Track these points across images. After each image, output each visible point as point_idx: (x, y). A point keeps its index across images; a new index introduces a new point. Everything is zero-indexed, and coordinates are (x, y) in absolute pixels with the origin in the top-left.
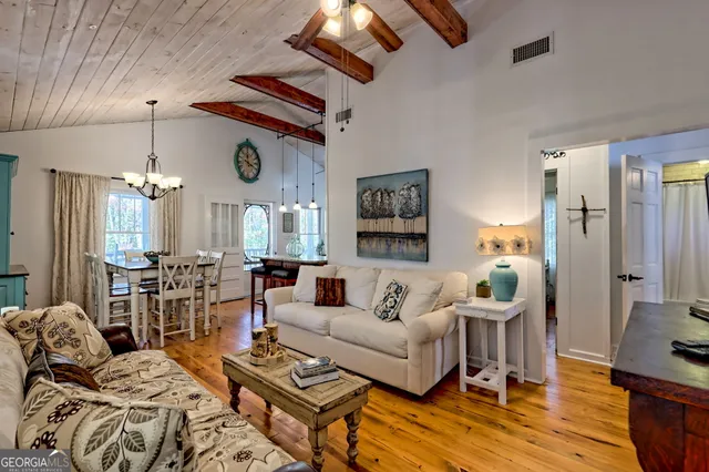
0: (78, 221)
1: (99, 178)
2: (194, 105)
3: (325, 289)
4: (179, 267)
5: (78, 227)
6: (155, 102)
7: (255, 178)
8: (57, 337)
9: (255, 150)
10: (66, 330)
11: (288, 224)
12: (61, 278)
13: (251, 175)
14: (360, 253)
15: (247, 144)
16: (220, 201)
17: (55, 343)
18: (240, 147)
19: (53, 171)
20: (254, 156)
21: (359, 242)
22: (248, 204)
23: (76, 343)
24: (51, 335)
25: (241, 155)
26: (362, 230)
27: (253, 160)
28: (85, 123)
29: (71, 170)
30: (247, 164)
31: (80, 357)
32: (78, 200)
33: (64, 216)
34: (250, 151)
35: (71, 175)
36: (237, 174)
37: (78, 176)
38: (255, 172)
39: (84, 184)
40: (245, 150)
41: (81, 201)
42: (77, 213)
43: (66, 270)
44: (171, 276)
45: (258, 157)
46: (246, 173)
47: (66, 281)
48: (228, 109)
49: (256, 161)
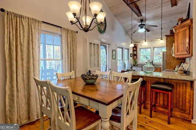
0: (22, 51)
1: (35, 20)
5: (22, 55)
7: (104, 31)
12: (12, 95)
29: (16, 12)
32: (22, 35)
33: (12, 47)
35: (16, 15)
37: (21, 17)
38: (104, 28)
39: (25, 23)
41: (24, 36)
42: (21, 45)
43: (15, 89)
45: (105, 20)
46: (101, 29)
47: (15, 97)
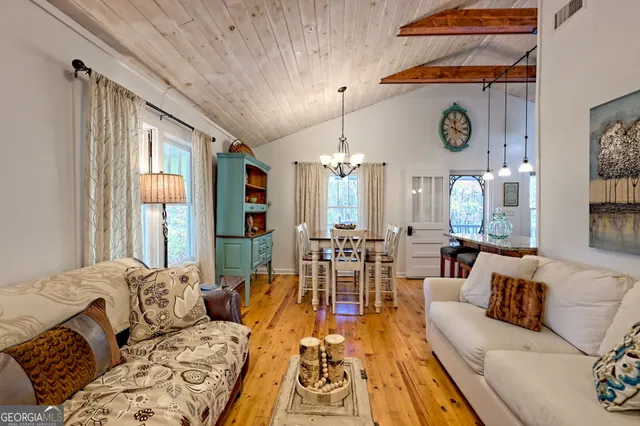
0: (309, 199)
2: (384, 81)
3: (504, 295)
4: (348, 240)
6: (345, 88)
7: (465, 145)
8: (150, 295)
9: (464, 113)
10: (160, 290)
11: (511, 195)
13: (459, 143)
14: (595, 241)
15: (456, 109)
16: (422, 175)
17: (147, 300)
18: (446, 115)
19: (296, 163)
20: (463, 120)
21: (593, 222)
22: (455, 175)
23: (163, 303)
24: (147, 292)
25: (447, 122)
26: (601, 199)
27: (461, 124)
28: (313, 124)
29: (306, 161)
30: (455, 130)
31: (163, 317)
32: (310, 183)
33: (302, 195)
34: (459, 116)
36: (442, 144)
38: (464, 138)
39: (312, 170)
40: (451, 116)
41: (312, 183)
42: (310, 192)
44: (341, 248)
45: (468, 121)
46: (452, 142)
48: (418, 73)
49: (465, 126)
